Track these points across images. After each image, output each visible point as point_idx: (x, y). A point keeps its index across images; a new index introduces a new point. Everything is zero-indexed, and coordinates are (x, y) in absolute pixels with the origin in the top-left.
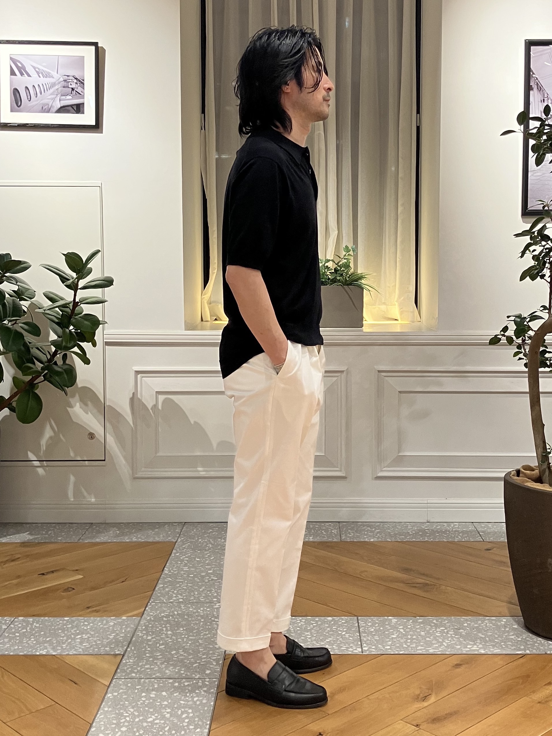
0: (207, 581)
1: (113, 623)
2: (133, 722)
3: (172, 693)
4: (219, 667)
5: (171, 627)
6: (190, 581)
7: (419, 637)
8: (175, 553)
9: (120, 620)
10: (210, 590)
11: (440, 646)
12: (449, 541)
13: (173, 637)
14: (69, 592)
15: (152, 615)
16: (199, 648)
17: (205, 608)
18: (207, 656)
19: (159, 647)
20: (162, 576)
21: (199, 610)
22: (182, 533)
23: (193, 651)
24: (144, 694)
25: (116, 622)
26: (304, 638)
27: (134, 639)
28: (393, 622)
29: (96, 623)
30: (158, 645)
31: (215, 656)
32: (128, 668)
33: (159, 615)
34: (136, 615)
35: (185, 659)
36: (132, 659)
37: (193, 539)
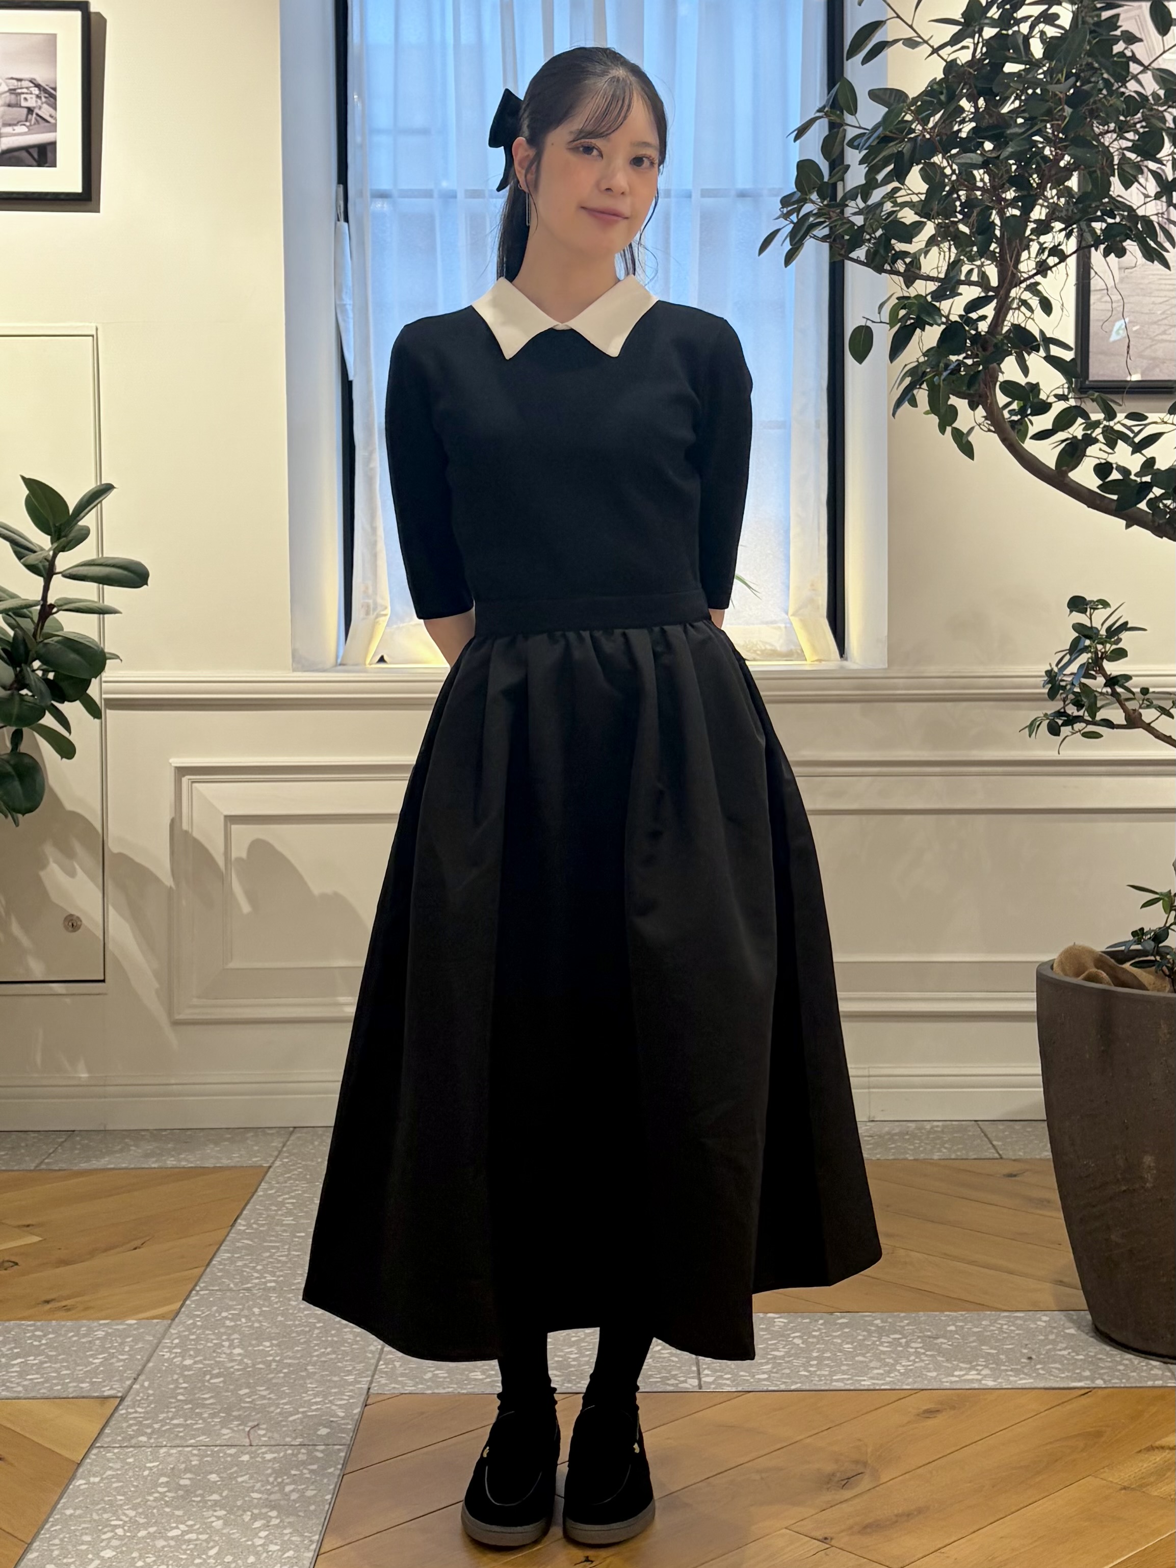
1: (103, 1333)
2: (133, 1537)
3: (232, 1477)
4: (352, 1420)
5: (241, 1341)
7: (839, 1354)
8: (265, 1190)
9: (120, 1327)
11: (890, 1372)
12: (917, 1157)
13: (245, 1360)
14: (6, 1269)
15: (198, 1316)
16: (305, 1383)
18: (325, 1399)
19: (209, 1381)
20: (231, 1235)
22: (285, 1149)
23: (291, 1388)
24: (163, 1479)
25: (110, 1331)
26: (560, 1359)
27: (150, 1365)
28: (778, 1325)
29: (62, 1332)
31: (344, 1399)
32: (130, 1426)
33: (217, 1315)
34: (162, 1317)
35: (270, 1405)
36: (145, 1405)
37: (312, 1161)
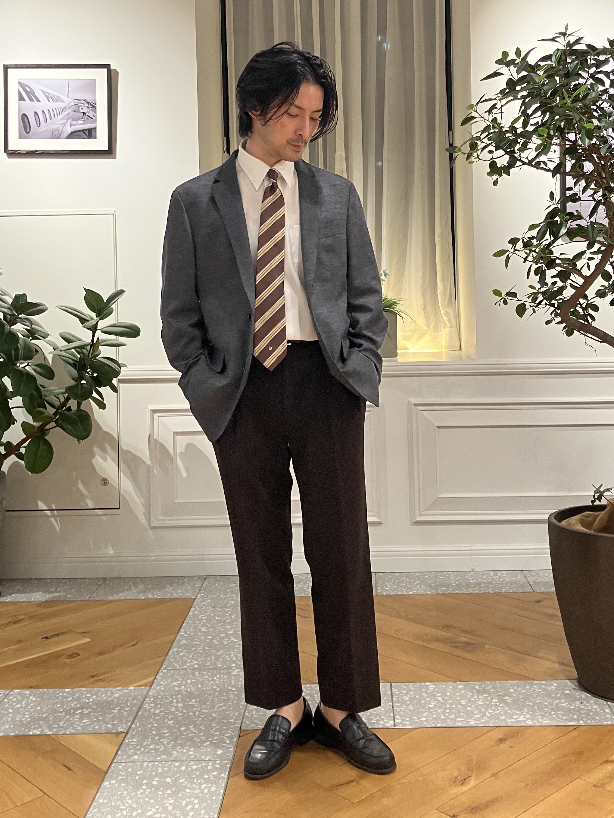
0: (226, 643)
1: (118, 695)
2: (130, 816)
3: (177, 780)
4: (233, 746)
5: (182, 699)
6: (207, 644)
7: (459, 706)
8: (193, 612)
9: (127, 691)
10: (228, 654)
11: (483, 716)
12: (495, 592)
13: (184, 710)
14: (74, 658)
15: (162, 685)
16: (211, 723)
17: (222, 676)
18: (220, 733)
19: (167, 723)
20: (177, 637)
21: (215, 678)
22: (202, 588)
23: (205, 726)
24: (145, 781)
25: (121, 693)
27: (140, 713)
28: (430, 689)
29: (99, 694)
30: (166, 720)
31: (229, 733)
32: (130, 749)
33: (171, 684)
34: (145, 685)
35: (196, 736)
36: (137, 737)
37: (215, 595)
